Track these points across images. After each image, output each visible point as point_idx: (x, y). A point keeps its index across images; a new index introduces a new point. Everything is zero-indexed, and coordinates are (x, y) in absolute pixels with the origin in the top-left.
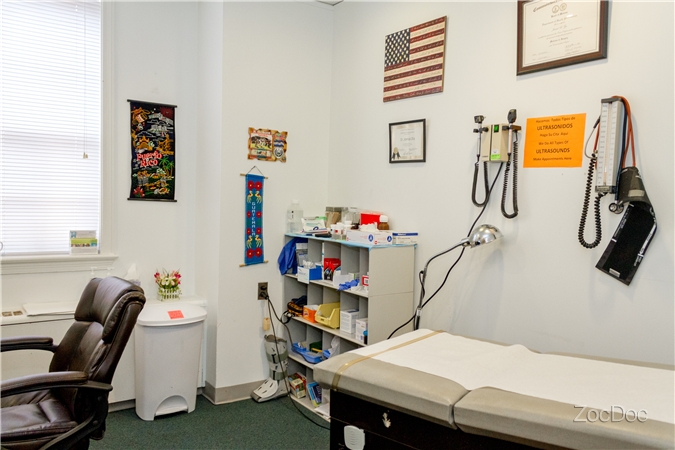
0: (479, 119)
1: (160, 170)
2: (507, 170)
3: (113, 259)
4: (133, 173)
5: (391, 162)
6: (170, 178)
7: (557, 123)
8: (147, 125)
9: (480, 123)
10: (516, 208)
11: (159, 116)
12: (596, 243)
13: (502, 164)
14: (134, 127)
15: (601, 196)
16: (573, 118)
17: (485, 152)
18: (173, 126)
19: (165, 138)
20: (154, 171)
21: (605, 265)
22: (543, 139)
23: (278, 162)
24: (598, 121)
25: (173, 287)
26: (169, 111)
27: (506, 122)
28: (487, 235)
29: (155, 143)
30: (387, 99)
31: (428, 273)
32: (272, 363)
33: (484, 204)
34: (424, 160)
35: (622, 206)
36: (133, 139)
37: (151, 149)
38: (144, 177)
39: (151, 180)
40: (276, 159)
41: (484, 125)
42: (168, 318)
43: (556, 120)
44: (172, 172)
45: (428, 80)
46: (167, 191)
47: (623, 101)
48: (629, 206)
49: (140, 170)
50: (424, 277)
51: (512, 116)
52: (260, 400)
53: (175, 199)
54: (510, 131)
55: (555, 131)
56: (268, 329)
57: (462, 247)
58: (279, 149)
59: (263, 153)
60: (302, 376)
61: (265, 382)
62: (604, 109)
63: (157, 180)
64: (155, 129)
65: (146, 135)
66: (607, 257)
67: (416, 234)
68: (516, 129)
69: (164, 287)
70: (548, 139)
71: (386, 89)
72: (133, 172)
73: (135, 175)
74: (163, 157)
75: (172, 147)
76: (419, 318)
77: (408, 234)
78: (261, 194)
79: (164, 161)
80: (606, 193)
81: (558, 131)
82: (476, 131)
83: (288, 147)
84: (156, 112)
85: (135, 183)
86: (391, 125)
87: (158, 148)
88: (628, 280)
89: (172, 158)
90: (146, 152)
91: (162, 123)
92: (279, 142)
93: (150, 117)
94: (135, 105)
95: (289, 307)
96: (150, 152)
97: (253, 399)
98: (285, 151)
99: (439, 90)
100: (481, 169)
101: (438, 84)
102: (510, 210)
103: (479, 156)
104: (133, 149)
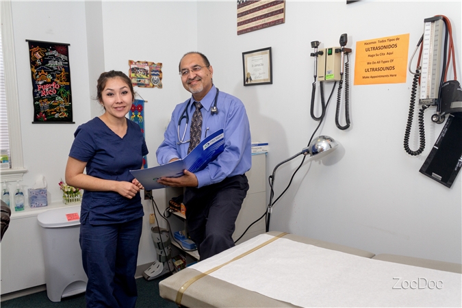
0: (315, 44)
1: (59, 98)
2: (340, 88)
3: (24, 172)
4: (34, 102)
5: (245, 85)
6: (68, 104)
7: (383, 44)
8: (45, 61)
9: (317, 47)
10: (348, 121)
11: (54, 53)
12: (420, 151)
13: (335, 82)
14: (33, 63)
15: (424, 108)
16: (398, 39)
17: (321, 73)
18: (68, 61)
19: (61, 71)
20: (53, 99)
21: (427, 170)
22: (371, 60)
23: (156, 88)
24: (422, 40)
25: (75, 192)
26: (63, 48)
27: (338, 46)
28: (323, 145)
29: (52, 75)
30: (240, 33)
31: (276, 177)
32: (158, 249)
33: (321, 119)
34: (271, 83)
35: (444, 117)
36: (32, 73)
37: (49, 80)
38: (45, 104)
39: (51, 107)
40: (154, 86)
41: (319, 49)
42: (66, 220)
43: (383, 41)
44: (69, 99)
45: (272, 14)
46: (66, 115)
47: (445, 20)
48: (450, 117)
49: (41, 98)
50: (273, 180)
51: (344, 39)
52: (149, 279)
53: (74, 121)
54: (342, 53)
55: (381, 51)
56: (154, 223)
57: (303, 155)
58: (156, 78)
59: (142, 81)
60: (183, 257)
61: (153, 263)
62: (427, 28)
63: (56, 106)
64: (52, 64)
65: (44, 69)
66: (430, 162)
67: (267, 144)
68: (348, 52)
69: (67, 193)
70: (376, 59)
71: (239, 24)
72: (35, 100)
73: (37, 103)
74: (60, 87)
75: (68, 78)
76: (269, 214)
77: (259, 145)
78: (142, 115)
79: (62, 90)
80: (429, 105)
81: (385, 51)
82: (313, 55)
83: (164, 75)
84: (52, 50)
85: (37, 109)
86: (244, 54)
87: (55, 80)
88: (448, 183)
89: (69, 88)
90: (45, 83)
91: (58, 59)
92: (156, 71)
93: (47, 54)
94: (32, 44)
95: (170, 204)
96: (49, 83)
97: (144, 278)
98: (161, 79)
99: (282, 21)
100: (319, 88)
101: (280, 16)
102: (343, 123)
103: (315, 77)
104: (34, 81)
